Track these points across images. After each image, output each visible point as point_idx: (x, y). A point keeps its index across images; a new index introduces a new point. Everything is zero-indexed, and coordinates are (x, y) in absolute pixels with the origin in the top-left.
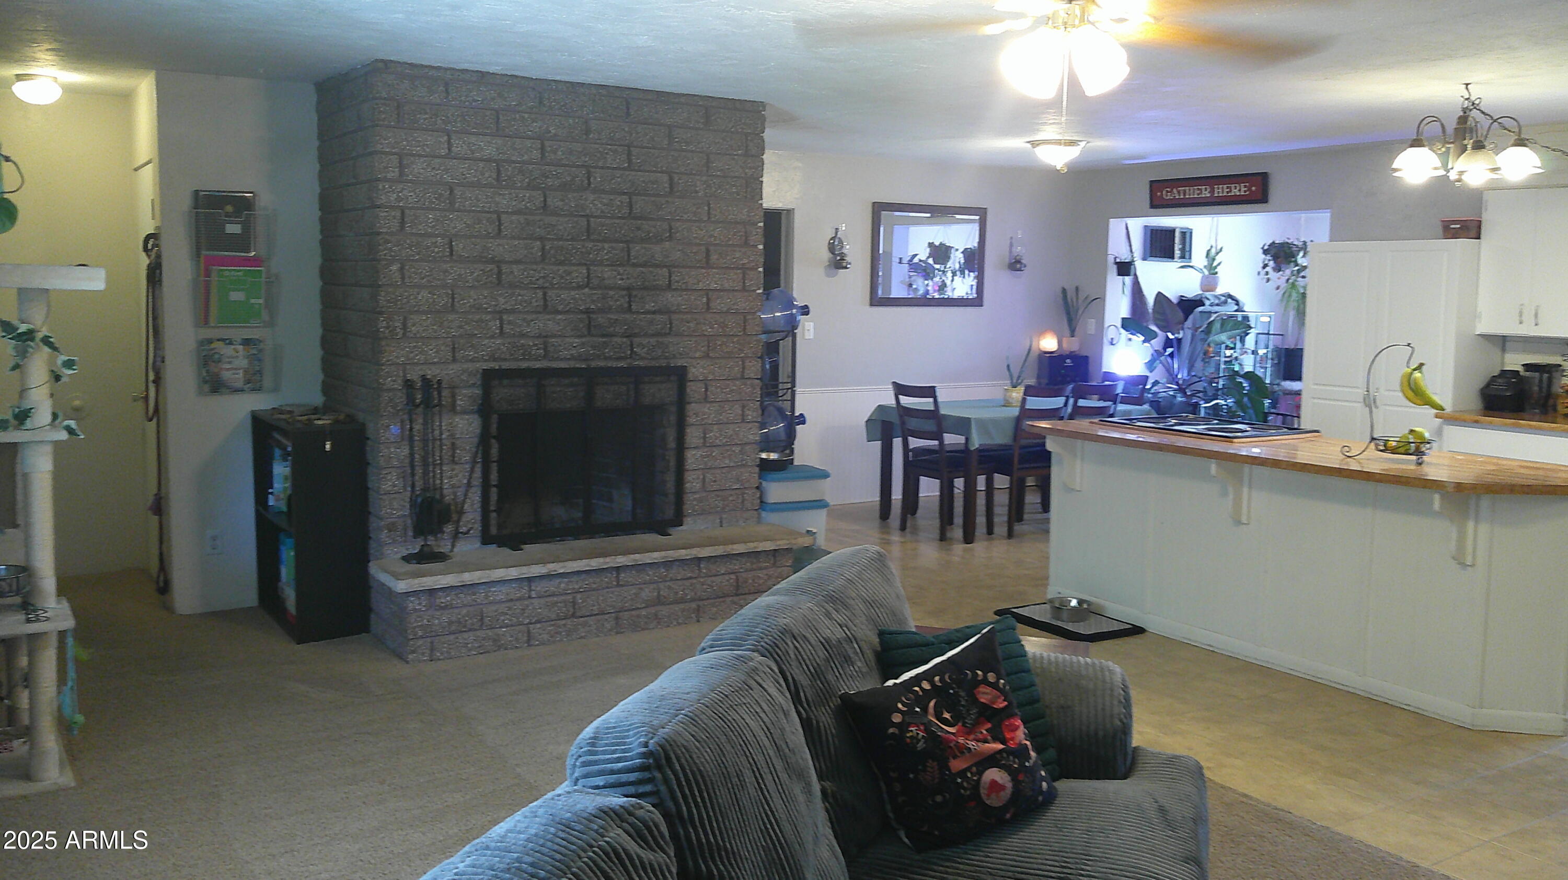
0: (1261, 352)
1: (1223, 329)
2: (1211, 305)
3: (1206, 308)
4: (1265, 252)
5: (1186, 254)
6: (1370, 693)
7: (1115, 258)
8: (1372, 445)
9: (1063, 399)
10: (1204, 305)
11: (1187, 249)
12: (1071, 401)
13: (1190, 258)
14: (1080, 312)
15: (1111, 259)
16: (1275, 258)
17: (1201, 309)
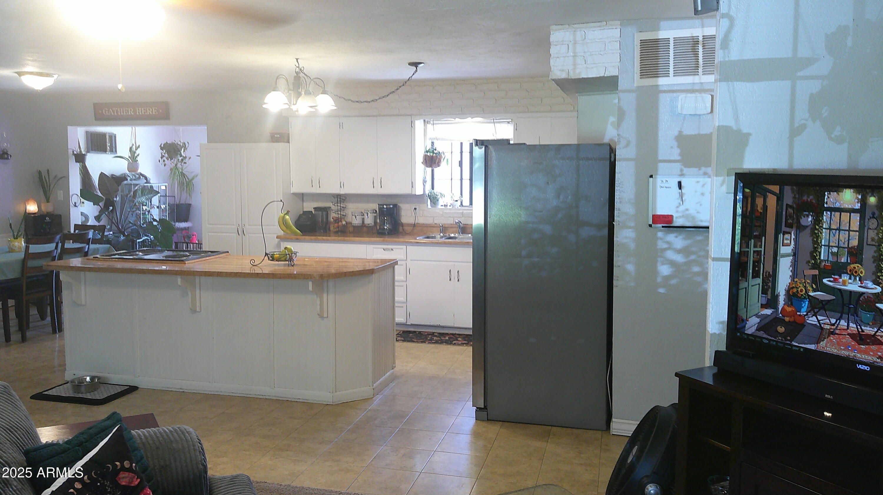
0: (163, 206)
1: (143, 194)
2: (131, 180)
3: (129, 181)
4: (162, 149)
5: (113, 149)
6: (278, 397)
7: (73, 152)
8: (267, 257)
9: (54, 245)
10: (127, 180)
11: (114, 146)
12: (60, 245)
13: (116, 151)
14: (52, 186)
15: (70, 152)
16: (168, 152)
17: (125, 182)
